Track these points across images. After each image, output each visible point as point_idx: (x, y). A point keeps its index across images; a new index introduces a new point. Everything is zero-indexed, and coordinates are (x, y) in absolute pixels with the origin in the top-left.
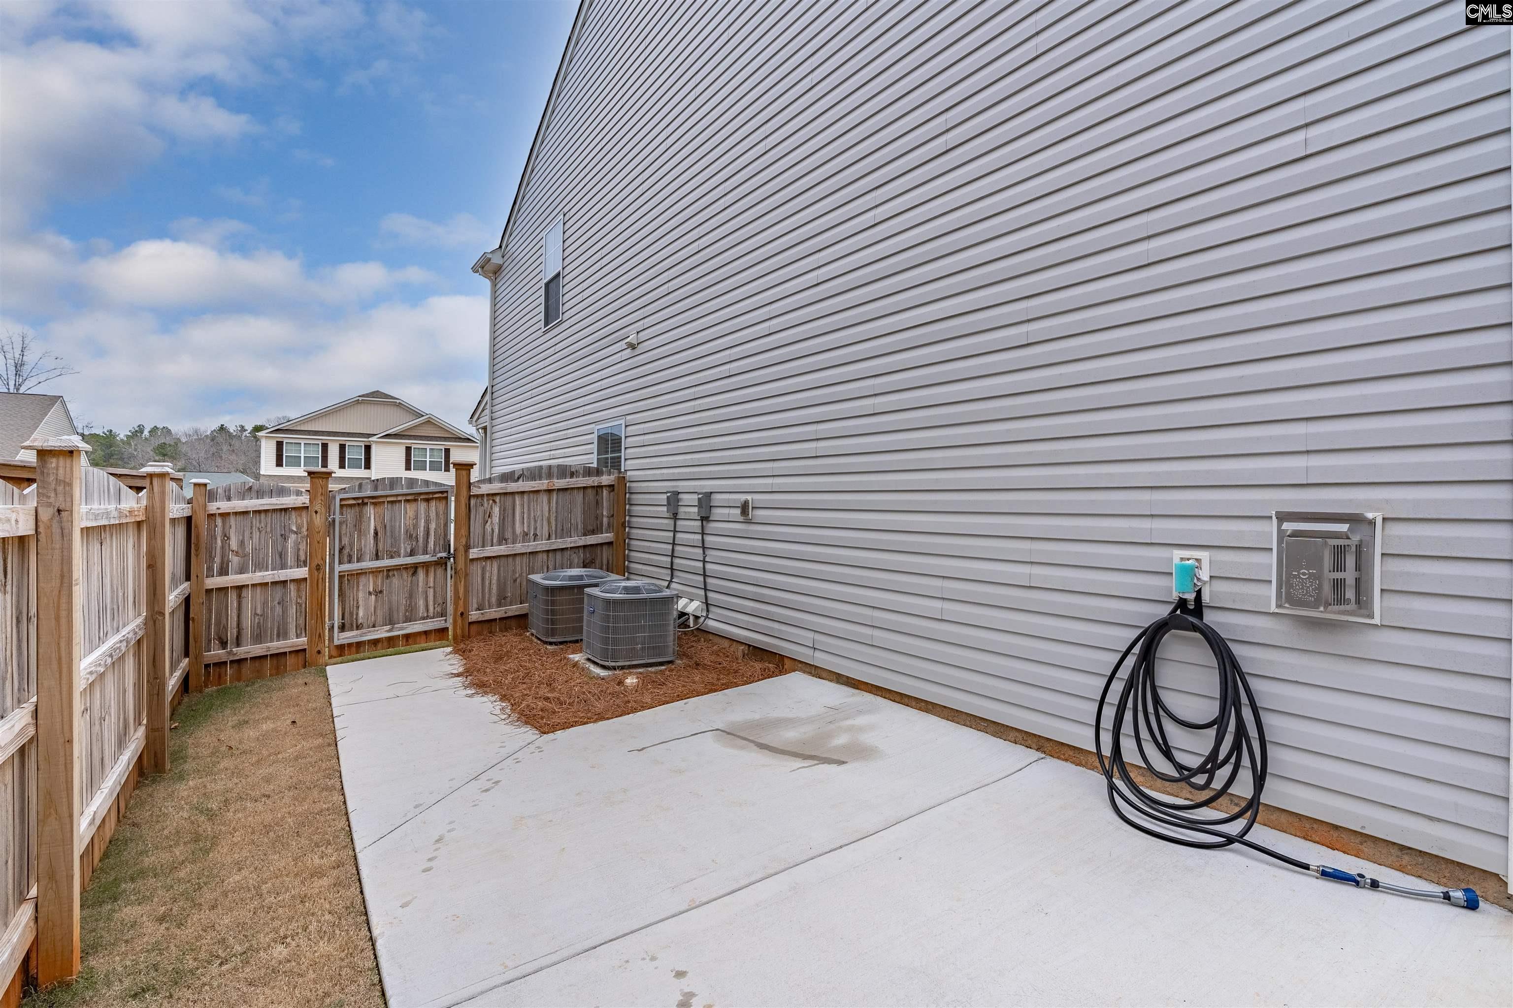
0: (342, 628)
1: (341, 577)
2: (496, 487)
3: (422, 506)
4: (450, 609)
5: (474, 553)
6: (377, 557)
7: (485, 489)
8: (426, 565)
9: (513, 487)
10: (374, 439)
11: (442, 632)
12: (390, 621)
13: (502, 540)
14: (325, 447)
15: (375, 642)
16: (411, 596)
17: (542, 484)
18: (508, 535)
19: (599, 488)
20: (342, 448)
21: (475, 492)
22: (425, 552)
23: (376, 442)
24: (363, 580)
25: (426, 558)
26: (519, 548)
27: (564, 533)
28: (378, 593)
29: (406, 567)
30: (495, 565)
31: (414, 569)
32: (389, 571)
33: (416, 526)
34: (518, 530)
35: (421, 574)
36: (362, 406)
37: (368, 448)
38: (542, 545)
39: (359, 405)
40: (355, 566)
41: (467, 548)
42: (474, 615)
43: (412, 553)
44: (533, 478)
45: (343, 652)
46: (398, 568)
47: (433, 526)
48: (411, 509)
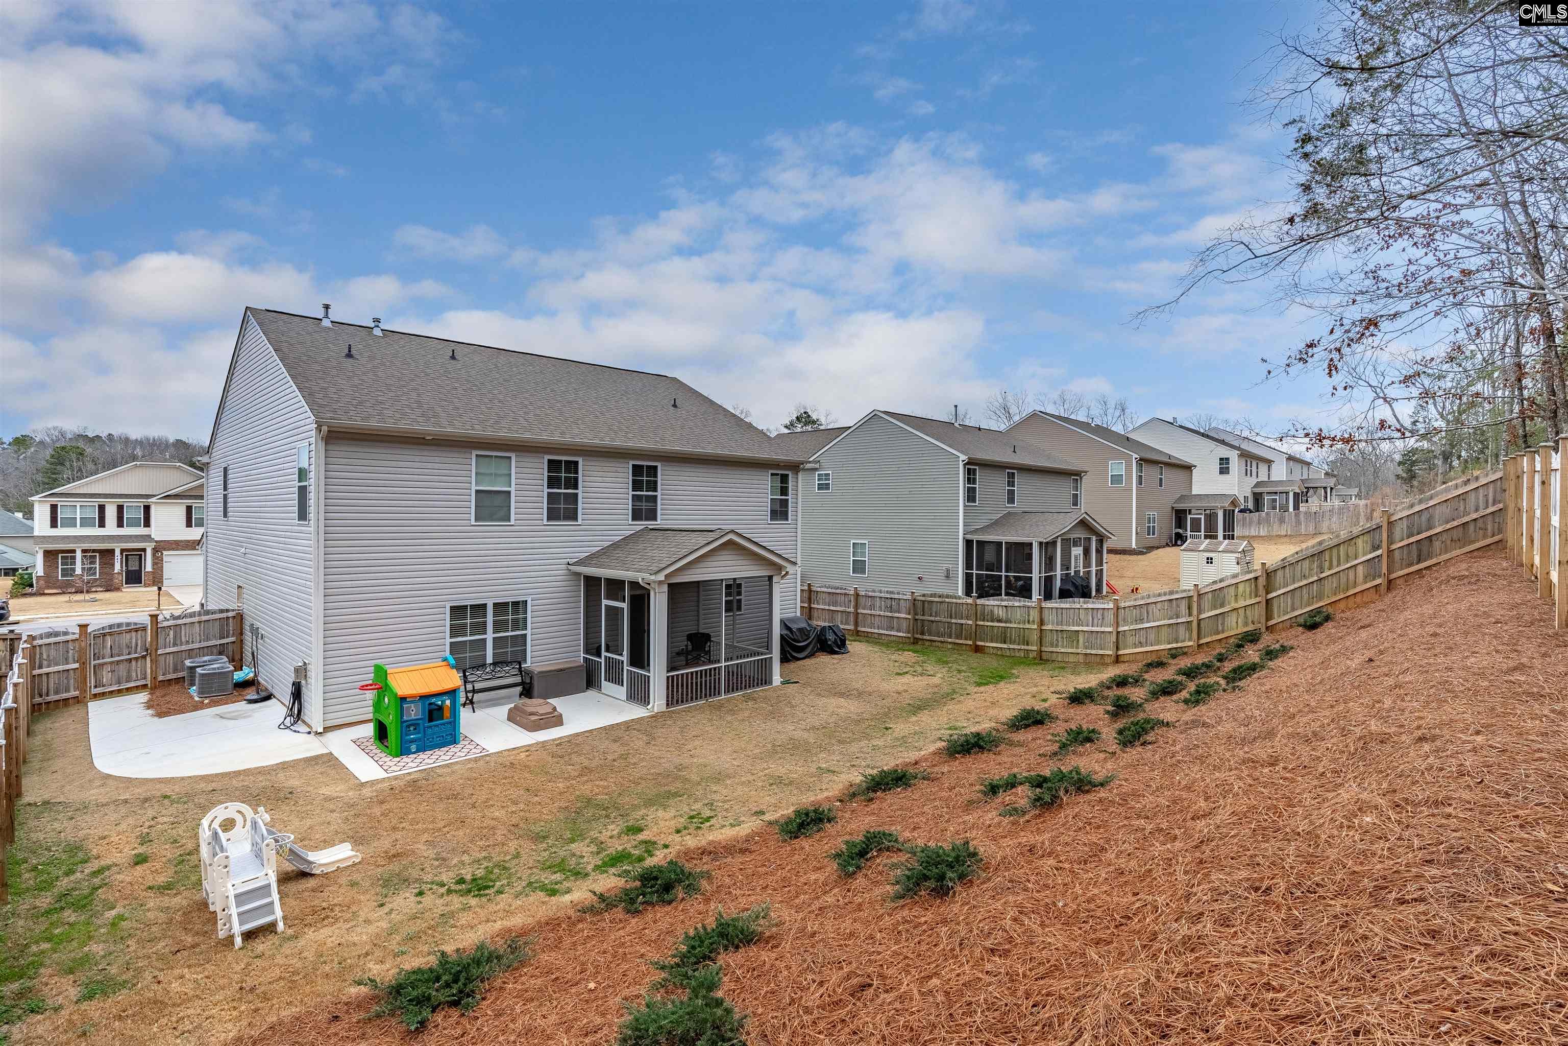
0: (96, 687)
1: (95, 666)
2: (171, 623)
3: (134, 634)
4: (149, 676)
5: (160, 652)
6: (112, 656)
7: (166, 624)
8: (136, 659)
9: (180, 622)
10: (153, 500)
11: (145, 686)
12: (119, 683)
13: (175, 645)
14: (102, 508)
15: (111, 692)
16: (129, 671)
17: (196, 619)
18: (178, 642)
19: (228, 618)
20: (120, 508)
21: (160, 625)
22: (136, 653)
23: (156, 503)
24: (105, 667)
25: (136, 655)
26: (184, 648)
27: (208, 639)
28: (112, 671)
29: (126, 660)
30: (171, 656)
31: (130, 660)
32: (118, 662)
33: (131, 642)
34: (183, 639)
35: (134, 663)
36: (140, 469)
37: (147, 508)
38: (196, 645)
39: (137, 470)
40: (101, 661)
41: (156, 650)
42: (161, 678)
43: (129, 654)
44: (191, 617)
45: (96, 697)
46: (122, 661)
47: (139, 642)
48: (128, 636)
